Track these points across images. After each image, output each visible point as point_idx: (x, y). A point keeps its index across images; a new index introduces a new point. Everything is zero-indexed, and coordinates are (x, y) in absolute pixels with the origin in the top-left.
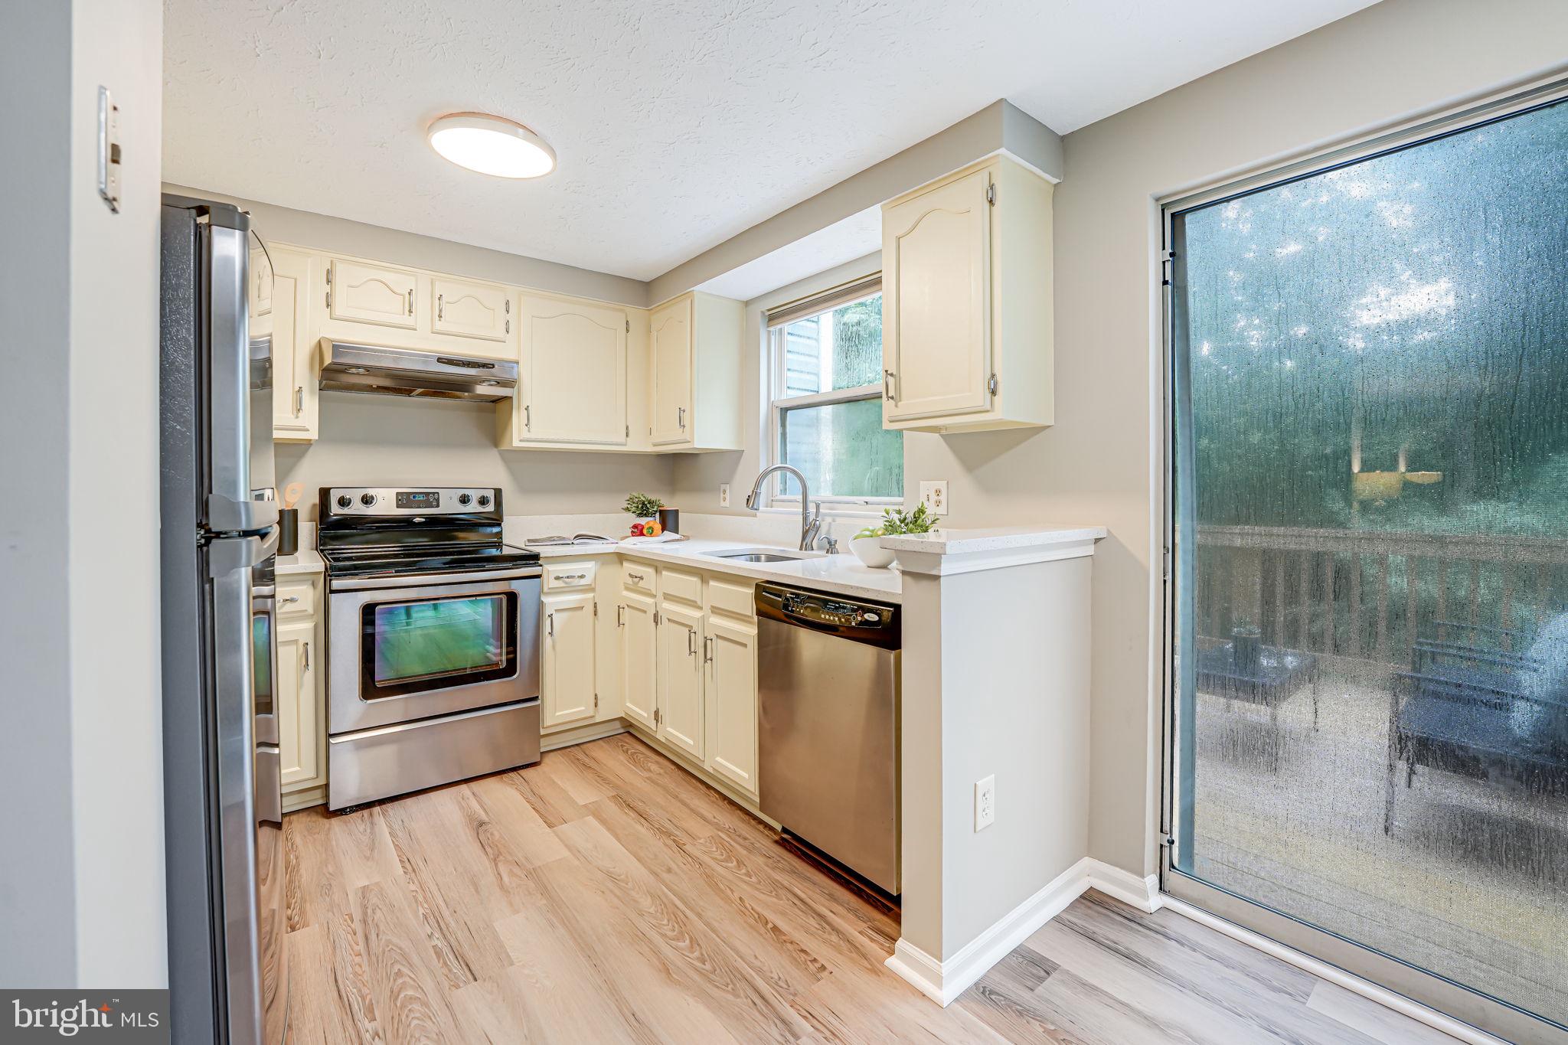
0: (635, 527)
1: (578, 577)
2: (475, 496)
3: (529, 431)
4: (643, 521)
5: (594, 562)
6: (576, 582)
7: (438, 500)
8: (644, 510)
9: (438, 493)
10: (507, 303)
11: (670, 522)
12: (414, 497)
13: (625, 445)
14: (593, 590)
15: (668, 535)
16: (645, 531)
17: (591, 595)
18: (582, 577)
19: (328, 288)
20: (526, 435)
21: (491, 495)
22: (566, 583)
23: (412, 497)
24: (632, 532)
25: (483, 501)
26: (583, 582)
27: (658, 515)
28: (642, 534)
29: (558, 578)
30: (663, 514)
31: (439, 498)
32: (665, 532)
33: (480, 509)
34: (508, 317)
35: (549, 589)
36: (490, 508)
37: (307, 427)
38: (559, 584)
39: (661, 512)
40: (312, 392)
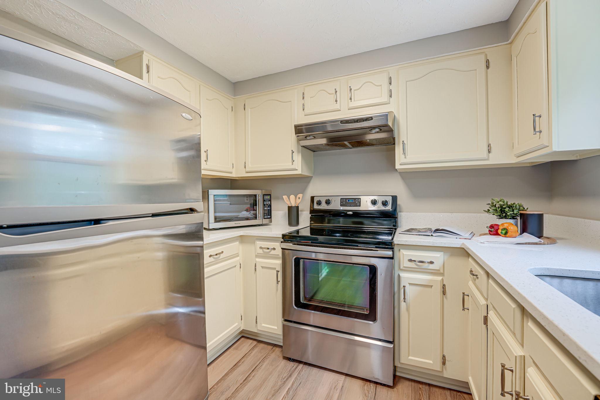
0: (492, 227)
1: (428, 263)
2: (380, 200)
3: (405, 158)
4: (500, 222)
5: (442, 253)
6: (426, 265)
7: (360, 202)
8: (502, 213)
9: (360, 199)
10: (390, 78)
11: (532, 224)
12: (349, 201)
13: (488, 159)
14: (442, 274)
15: (527, 237)
16: (499, 231)
17: (440, 278)
18: (432, 263)
19: (303, 102)
20: (404, 160)
21: (390, 200)
22: (417, 265)
23: (347, 201)
24: (489, 231)
25: (385, 203)
26: (431, 266)
27: (519, 218)
28: (497, 234)
29: (410, 260)
30: (525, 218)
31: (360, 201)
32: (525, 233)
33: (383, 208)
34: (391, 87)
35: (404, 267)
36: (389, 208)
37: (297, 168)
38: (412, 265)
39: (522, 215)
40: (298, 152)
